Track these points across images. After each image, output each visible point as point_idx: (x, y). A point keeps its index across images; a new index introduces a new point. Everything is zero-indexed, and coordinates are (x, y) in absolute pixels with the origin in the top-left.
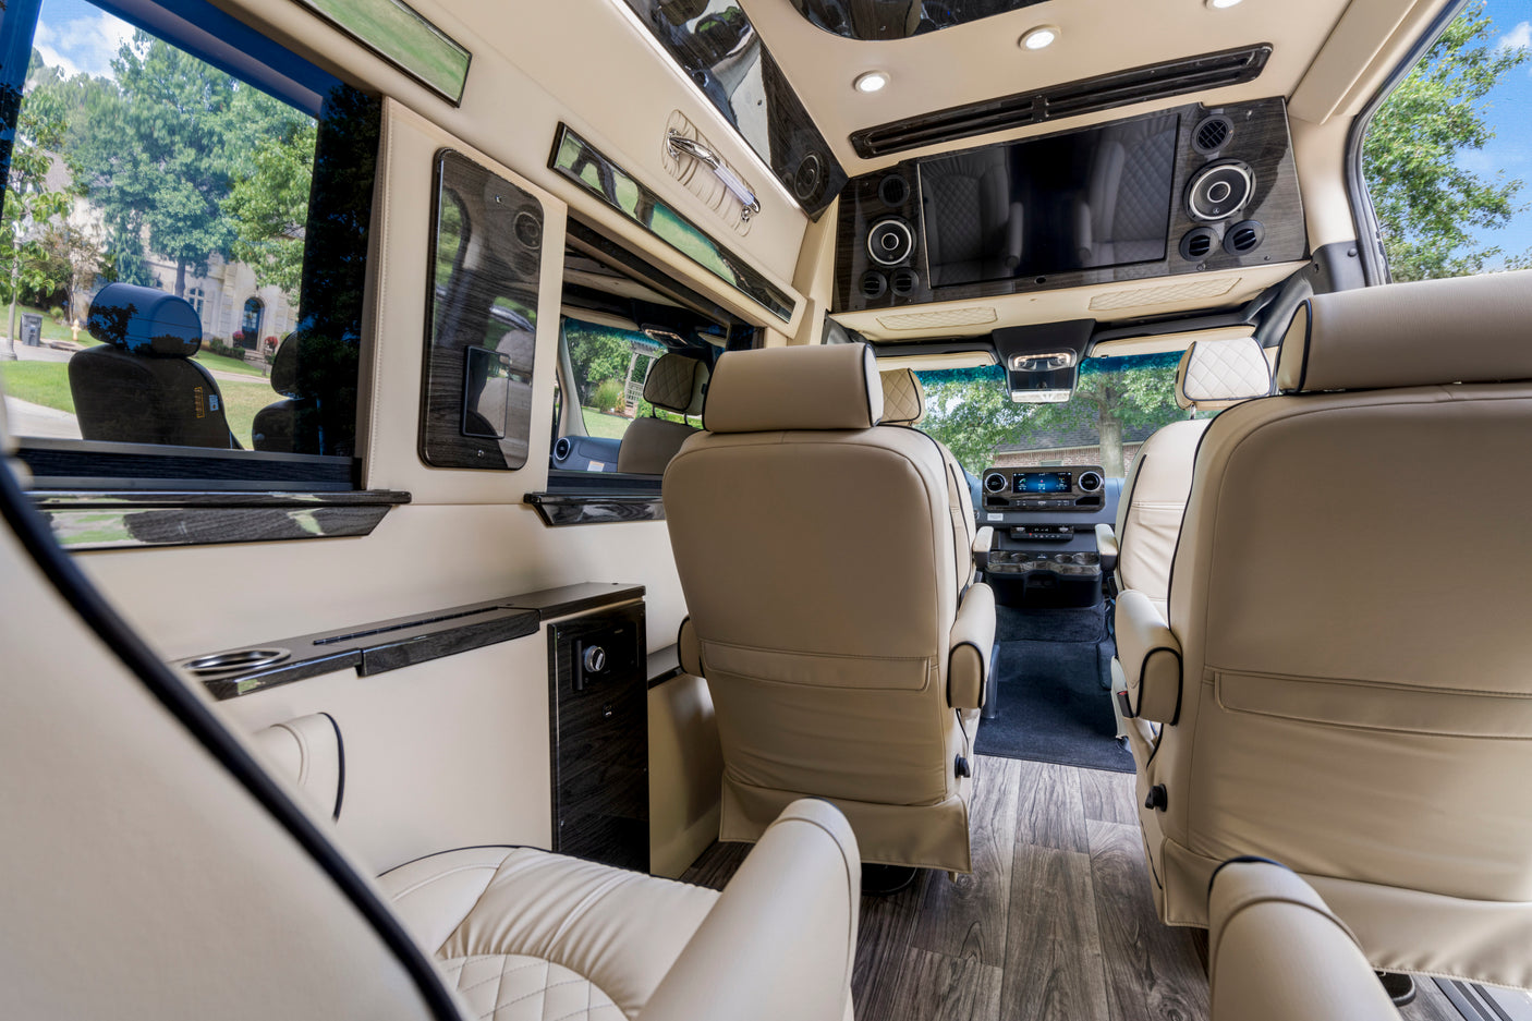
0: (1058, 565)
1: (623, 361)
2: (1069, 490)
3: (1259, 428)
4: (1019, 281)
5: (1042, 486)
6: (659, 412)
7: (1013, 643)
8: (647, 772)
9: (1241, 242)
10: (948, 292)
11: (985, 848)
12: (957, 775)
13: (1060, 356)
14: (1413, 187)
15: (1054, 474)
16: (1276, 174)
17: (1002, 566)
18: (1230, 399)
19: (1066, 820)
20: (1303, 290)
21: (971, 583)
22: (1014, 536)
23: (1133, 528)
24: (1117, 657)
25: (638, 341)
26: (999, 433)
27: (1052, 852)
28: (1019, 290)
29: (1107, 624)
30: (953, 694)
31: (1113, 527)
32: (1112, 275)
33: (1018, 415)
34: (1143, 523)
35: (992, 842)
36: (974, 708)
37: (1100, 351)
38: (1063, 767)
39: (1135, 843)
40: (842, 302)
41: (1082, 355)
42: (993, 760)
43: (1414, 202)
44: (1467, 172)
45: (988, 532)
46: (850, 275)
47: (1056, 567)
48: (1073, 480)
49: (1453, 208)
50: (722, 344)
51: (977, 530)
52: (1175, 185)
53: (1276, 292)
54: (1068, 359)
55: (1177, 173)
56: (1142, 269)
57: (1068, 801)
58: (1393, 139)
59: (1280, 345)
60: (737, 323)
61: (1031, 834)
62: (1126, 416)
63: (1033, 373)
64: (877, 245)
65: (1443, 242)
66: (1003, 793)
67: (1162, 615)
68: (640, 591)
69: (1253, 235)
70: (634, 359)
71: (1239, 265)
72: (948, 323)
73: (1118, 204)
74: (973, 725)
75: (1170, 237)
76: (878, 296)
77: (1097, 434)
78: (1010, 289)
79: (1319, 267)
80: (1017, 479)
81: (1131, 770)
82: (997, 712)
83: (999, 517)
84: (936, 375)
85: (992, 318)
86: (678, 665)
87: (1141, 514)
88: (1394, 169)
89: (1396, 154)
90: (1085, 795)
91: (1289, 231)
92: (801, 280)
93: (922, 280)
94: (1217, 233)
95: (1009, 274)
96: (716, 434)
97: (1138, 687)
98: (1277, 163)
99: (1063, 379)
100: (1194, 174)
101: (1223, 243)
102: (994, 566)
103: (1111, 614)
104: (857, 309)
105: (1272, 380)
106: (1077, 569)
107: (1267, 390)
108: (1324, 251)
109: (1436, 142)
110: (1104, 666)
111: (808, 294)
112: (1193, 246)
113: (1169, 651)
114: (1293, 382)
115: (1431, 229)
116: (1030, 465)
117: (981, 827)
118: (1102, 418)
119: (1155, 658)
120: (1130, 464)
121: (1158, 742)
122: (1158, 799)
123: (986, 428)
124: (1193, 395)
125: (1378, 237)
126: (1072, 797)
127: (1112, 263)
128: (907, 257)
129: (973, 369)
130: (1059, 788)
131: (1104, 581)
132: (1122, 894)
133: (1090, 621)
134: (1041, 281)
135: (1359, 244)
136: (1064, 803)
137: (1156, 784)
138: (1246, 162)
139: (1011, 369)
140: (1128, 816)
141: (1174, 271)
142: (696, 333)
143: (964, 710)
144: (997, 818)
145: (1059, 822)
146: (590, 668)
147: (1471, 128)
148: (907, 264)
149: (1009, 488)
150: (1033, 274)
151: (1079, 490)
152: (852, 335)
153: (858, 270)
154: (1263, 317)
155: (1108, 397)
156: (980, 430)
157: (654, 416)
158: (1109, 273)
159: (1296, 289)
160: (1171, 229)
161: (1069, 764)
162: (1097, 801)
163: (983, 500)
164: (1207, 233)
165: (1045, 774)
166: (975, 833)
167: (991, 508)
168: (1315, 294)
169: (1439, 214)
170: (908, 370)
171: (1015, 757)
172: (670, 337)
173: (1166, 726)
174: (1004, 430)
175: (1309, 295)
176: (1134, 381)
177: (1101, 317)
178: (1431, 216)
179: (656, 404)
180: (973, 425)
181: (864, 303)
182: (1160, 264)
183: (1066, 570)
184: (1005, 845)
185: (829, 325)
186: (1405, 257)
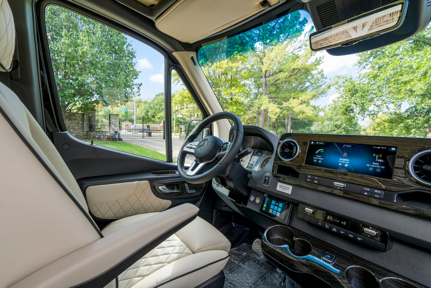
80: (313, 148)
83: (288, 189)
149: (301, 157)
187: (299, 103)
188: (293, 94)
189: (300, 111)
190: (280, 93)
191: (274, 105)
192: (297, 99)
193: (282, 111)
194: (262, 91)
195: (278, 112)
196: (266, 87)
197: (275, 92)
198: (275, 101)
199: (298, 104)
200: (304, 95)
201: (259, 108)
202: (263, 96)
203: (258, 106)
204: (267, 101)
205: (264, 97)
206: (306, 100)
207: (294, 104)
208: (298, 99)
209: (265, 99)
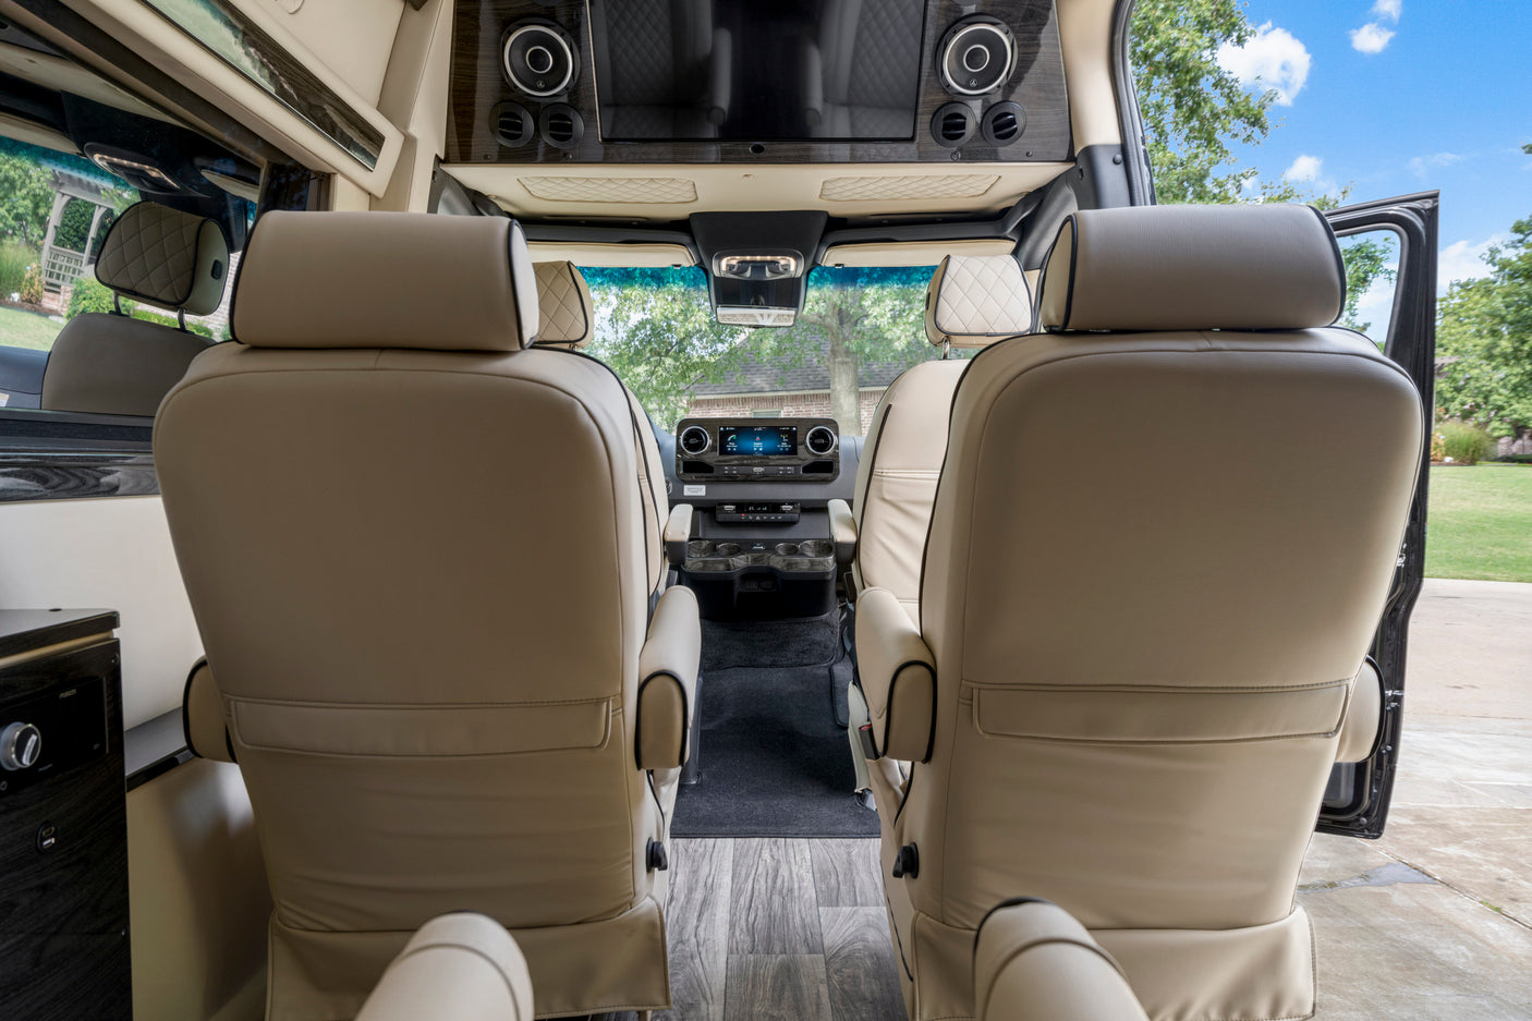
0: (778, 559)
1: (37, 206)
2: (793, 451)
3: (1025, 371)
4: (727, 145)
5: (758, 445)
6: (128, 304)
7: (720, 673)
8: (127, 939)
9: (1001, 127)
10: (625, 149)
11: (687, 969)
12: (649, 870)
13: (782, 260)
14: (1178, 83)
15: (774, 429)
16: (1039, 45)
17: (705, 562)
18: (988, 335)
19: (793, 913)
20: (1067, 200)
21: (662, 589)
22: (720, 517)
23: (875, 503)
24: (857, 681)
25: (67, 171)
26: (695, 366)
27: (777, 959)
28: (726, 159)
29: (842, 639)
30: (644, 749)
31: (850, 503)
32: (848, 153)
33: (722, 341)
34: (887, 497)
35: (697, 960)
36: (674, 767)
37: (834, 257)
38: (788, 840)
39: (879, 930)
40: (461, 147)
41: (810, 261)
42: (697, 844)
43: (1178, 106)
44: (1229, 73)
45: (685, 512)
46: (472, 104)
47: (777, 562)
48: (799, 440)
49: (1216, 116)
50: (253, 195)
51: (671, 509)
52: (926, 40)
53: (1039, 198)
54: (792, 266)
55: (929, 25)
56: (886, 148)
57: (796, 886)
58: (1160, 19)
59: (1043, 266)
60: (281, 161)
61: (748, 939)
62: (867, 350)
63: (746, 282)
64: (518, 62)
65: (1206, 155)
66: (711, 889)
67: (913, 621)
68: (111, 620)
69: (1013, 122)
70: (59, 204)
71: (997, 160)
72: (626, 197)
73: (856, 52)
74: (669, 792)
75: (920, 110)
76: (521, 143)
77: (825, 374)
78: (713, 157)
79: (1082, 172)
80: (724, 435)
81: (873, 833)
82: (699, 774)
83: (699, 491)
84: (611, 275)
85: (689, 196)
86: (183, 744)
87: (885, 485)
88: (1159, 57)
89: (1163, 37)
90: (818, 876)
91: (1051, 120)
92: (393, 100)
93: (590, 127)
94: (974, 112)
95: (711, 132)
96: (256, 348)
97: (885, 714)
98: (1039, 31)
99: (786, 294)
100: (947, 30)
101: (980, 127)
102: (693, 563)
103: (849, 624)
104: (486, 160)
105: (1035, 311)
106: (802, 565)
107: (1028, 326)
108: (1089, 152)
109: (1201, 31)
110: (839, 697)
111: (406, 127)
112: (946, 127)
113: (921, 665)
114: (1057, 317)
115: (1195, 138)
116: (739, 415)
117: (682, 942)
118: (834, 353)
119: (904, 675)
120: (869, 415)
121: (907, 788)
122: (908, 863)
123: (676, 359)
124: (946, 326)
125: (1144, 143)
126: (801, 880)
127: (849, 136)
128: (566, 88)
129: (663, 269)
130: (784, 871)
131: (839, 579)
132: (865, 999)
133: (820, 635)
134: (758, 149)
135: (1124, 148)
136: (791, 890)
137: (905, 843)
138: (1008, 24)
139: (717, 273)
140: (871, 894)
141: (924, 158)
142: (197, 170)
143: (658, 771)
144: (703, 925)
145: (785, 918)
146: (10, 763)
147: (1233, 20)
148: (564, 99)
149: (713, 448)
150: (747, 138)
151: (806, 453)
152: (478, 202)
153: (484, 99)
154: (1024, 230)
155: (841, 323)
156: (669, 361)
157: (118, 312)
158: (843, 150)
159: (1060, 198)
160: (921, 99)
161: (796, 836)
162: (833, 881)
163: (678, 466)
164: (961, 110)
165: (766, 855)
166: (673, 951)
167: (689, 477)
168: (1080, 209)
169: (1202, 120)
170: (569, 264)
171: (726, 835)
172: (143, 171)
173: (918, 764)
174: (703, 363)
175: (1072, 208)
176: (877, 301)
177: (836, 210)
178: (1195, 123)
179: (120, 290)
180: (659, 354)
181: (494, 151)
182: (908, 145)
183: (789, 565)
184: (715, 962)
185: (440, 182)
186: (1169, 169)
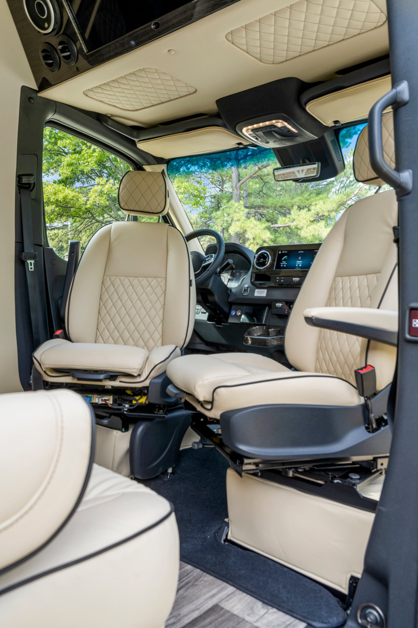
5: (299, 263)
13: (277, 123)
15: (311, 251)
22: (274, 311)
54: (290, 127)
64: (34, 13)
76: (56, 68)
80: (280, 257)
83: (263, 293)
128: (56, 23)
134: (157, 26)
149: (272, 265)
163: (252, 276)
167: (258, 283)
187: (312, 219)
188: (300, 198)
189: (313, 235)
190: (270, 196)
191: (258, 223)
192: (306, 209)
193: (276, 238)
194: (231, 190)
195: (267, 240)
196: (239, 181)
197: (259, 194)
198: (261, 215)
199: (309, 222)
200: (321, 202)
201: (224, 229)
202: (232, 202)
203: (222, 226)
204: (241, 213)
205: (236, 204)
206: (326, 214)
207: (301, 221)
208: (309, 210)
209: (237, 210)
